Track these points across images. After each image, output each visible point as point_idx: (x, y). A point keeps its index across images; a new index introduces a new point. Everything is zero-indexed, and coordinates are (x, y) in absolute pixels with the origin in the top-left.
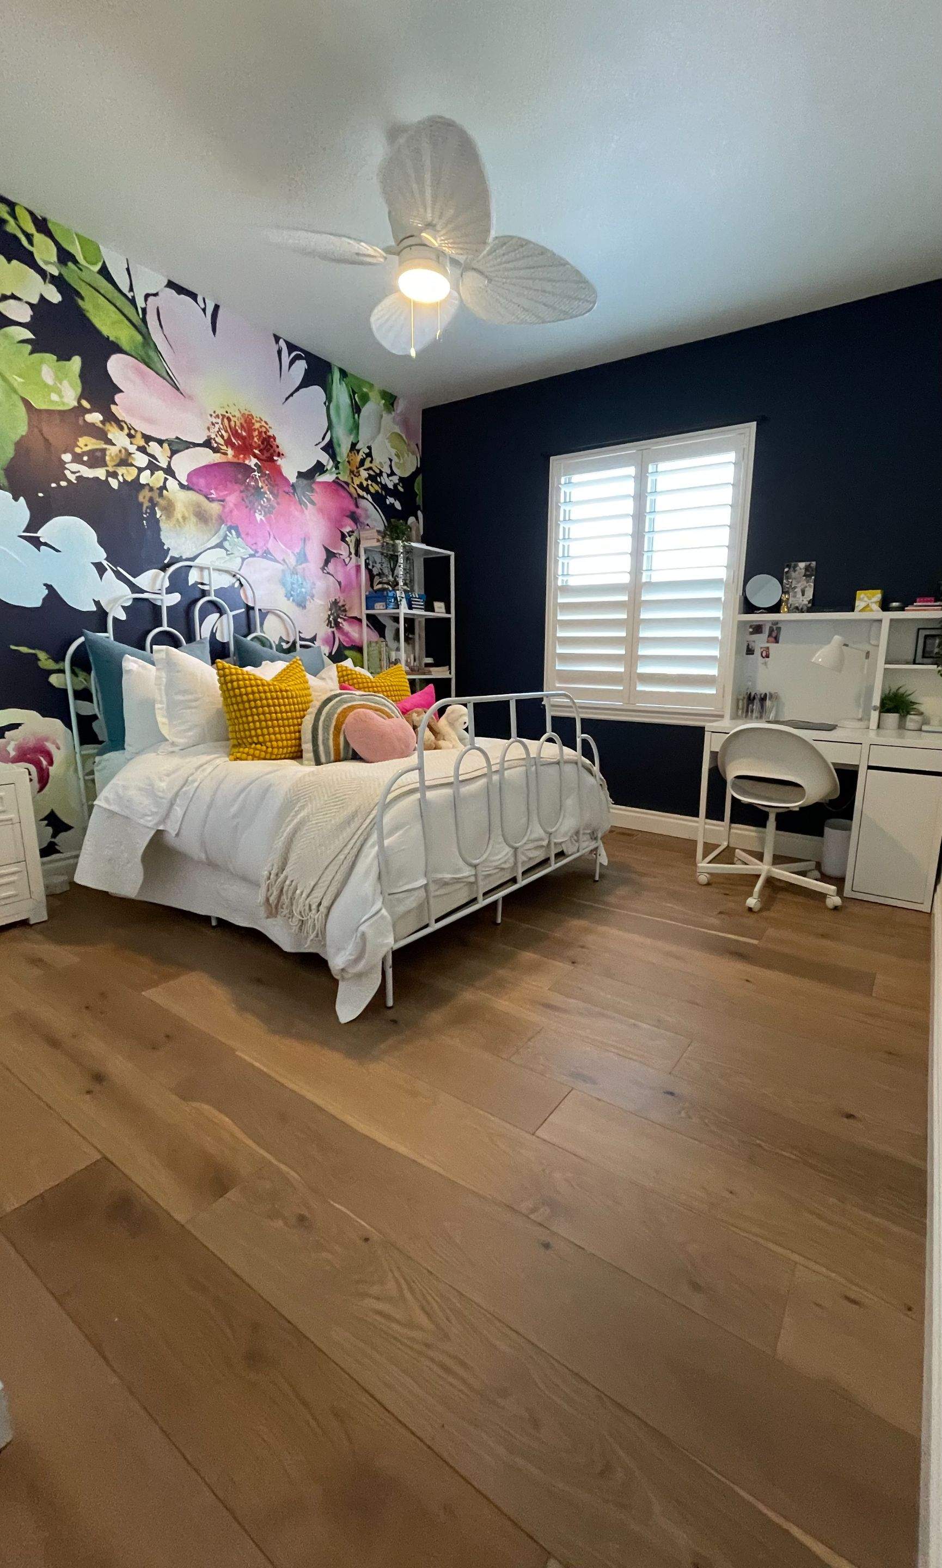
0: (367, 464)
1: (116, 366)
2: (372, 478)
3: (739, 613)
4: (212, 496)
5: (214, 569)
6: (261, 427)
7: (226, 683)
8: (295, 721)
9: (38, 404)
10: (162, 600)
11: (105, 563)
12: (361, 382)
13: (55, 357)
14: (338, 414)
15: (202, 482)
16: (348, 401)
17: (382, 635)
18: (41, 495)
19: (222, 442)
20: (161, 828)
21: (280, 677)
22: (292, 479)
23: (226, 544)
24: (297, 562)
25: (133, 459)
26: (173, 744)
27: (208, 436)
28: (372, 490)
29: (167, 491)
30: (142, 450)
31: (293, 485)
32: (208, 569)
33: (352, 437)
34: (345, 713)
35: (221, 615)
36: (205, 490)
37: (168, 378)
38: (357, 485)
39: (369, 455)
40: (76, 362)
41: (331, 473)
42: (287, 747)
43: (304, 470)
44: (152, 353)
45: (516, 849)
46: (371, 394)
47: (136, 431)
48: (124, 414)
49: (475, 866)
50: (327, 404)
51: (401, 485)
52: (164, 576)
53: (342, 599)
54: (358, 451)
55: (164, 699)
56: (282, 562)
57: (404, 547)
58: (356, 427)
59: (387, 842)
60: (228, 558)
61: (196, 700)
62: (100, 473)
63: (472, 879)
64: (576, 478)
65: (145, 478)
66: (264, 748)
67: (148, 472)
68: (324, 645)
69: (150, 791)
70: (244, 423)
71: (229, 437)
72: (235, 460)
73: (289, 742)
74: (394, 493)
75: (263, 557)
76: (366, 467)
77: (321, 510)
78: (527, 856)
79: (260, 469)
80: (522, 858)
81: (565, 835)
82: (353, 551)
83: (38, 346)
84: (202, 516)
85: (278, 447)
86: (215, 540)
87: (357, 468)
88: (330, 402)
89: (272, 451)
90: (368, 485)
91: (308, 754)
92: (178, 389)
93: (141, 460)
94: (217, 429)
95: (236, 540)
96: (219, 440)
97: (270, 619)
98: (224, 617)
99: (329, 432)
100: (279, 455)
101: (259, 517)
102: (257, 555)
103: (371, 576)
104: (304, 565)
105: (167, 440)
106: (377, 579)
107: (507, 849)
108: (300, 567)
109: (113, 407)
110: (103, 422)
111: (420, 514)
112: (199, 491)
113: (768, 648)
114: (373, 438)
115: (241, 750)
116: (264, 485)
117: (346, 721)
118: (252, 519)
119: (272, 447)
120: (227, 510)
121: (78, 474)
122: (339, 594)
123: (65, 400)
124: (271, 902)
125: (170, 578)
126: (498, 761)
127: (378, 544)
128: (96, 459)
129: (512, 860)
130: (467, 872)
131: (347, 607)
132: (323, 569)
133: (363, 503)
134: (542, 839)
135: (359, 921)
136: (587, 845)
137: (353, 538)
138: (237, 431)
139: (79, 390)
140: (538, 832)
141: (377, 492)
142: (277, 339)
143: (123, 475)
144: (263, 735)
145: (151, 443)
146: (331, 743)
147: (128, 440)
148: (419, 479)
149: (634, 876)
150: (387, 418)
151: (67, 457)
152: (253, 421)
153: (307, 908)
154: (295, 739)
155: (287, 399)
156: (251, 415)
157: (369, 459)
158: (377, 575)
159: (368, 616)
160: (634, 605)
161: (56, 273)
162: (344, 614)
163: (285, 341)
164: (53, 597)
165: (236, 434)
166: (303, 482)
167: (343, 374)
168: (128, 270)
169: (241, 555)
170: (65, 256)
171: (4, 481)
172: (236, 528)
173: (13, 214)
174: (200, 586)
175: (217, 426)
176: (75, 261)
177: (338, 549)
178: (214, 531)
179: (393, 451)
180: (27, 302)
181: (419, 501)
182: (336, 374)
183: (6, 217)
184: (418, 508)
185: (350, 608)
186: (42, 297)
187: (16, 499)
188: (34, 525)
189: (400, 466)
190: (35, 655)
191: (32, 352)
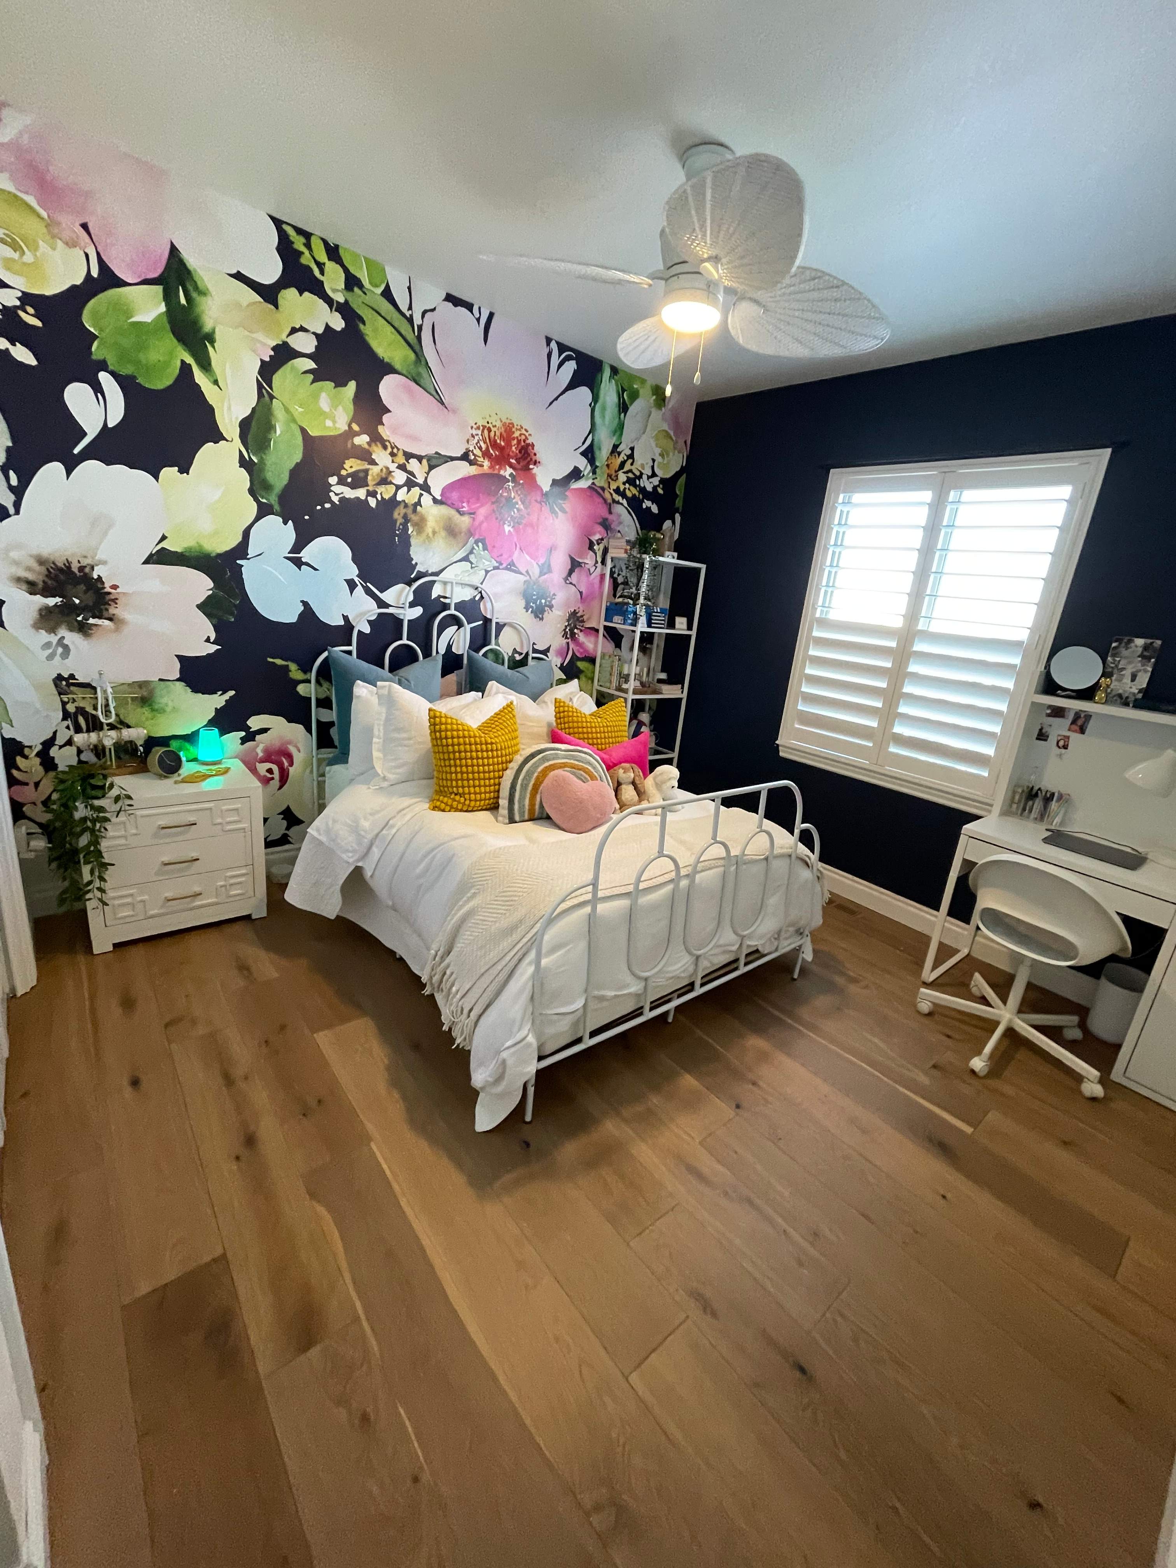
0: (627, 467)
1: (387, 387)
2: (631, 482)
3: (1036, 692)
4: (464, 509)
5: (457, 583)
6: (521, 435)
7: (435, 731)
8: (496, 775)
9: (313, 432)
10: (404, 614)
11: (357, 579)
12: (632, 378)
13: (333, 384)
14: (603, 417)
15: (455, 496)
16: (616, 400)
17: (618, 645)
18: (307, 517)
19: (480, 454)
20: (360, 864)
22: (546, 487)
23: (472, 558)
24: (541, 572)
25: (393, 477)
26: (384, 779)
27: (467, 449)
28: (629, 494)
29: (421, 506)
30: (402, 467)
31: (545, 495)
32: (452, 583)
33: (615, 438)
34: (545, 773)
35: (459, 629)
36: (457, 504)
37: (434, 393)
38: (614, 490)
39: (631, 456)
40: (352, 385)
41: (587, 479)
42: (485, 799)
43: (558, 478)
44: (423, 370)
45: (698, 958)
46: (641, 392)
47: (398, 449)
48: (388, 433)
49: (646, 979)
50: (593, 404)
51: (661, 487)
52: (409, 591)
53: (581, 609)
54: (619, 454)
55: (382, 734)
56: (525, 573)
57: (651, 562)
58: (620, 428)
59: (544, 962)
60: (472, 571)
61: (409, 739)
62: (361, 493)
64: (857, 497)
65: (401, 495)
66: (462, 800)
67: (405, 489)
68: (557, 656)
70: (503, 433)
71: (487, 448)
72: (490, 471)
73: (487, 795)
74: (652, 496)
75: (506, 569)
76: (626, 469)
77: (570, 518)
79: (514, 478)
80: (703, 964)
81: (761, 938)
82: (599, 560)
83: (318, 376)
84: (451, 531)
85: (535, 454)
86: (461, 554)
87: (616, 472)
88: (595, 404)
89: (529, 459)
90: (625, 489)
91: (503, 811)
92: (442, 403)
93: (400, 478)
94: (476, 441)
95: (482, 553)
96: (477, 452)
97: (506, 632)
98: (462, 630)
99: (591, 435)
100: (535, 463)
101: (507, 528)
102: (501, 567)
103: (615, 585)
104: (546, 576)
105: (426, 456)
106: (620, 591)
107: (687, 958)
108: (542, 578)
109: (380, 429)
110: (369, 444)
111: (678, 517)
112: (452, 506)
113: (1068, 737)
114: (638, 439)
115: (441, 798)
116: (516, 496)
117: (545, 783)
118: (500, 532)
119: (529, 455)
120: (477, 523)
121: (341, 496)
122: (580, 605)
123: (337, 425)
125: (414, 592)
127: (626, 555)
128: (358, 480)
129: (690, 964)
130: (634, 986)
131: (585, 618)
132: (566, 579)
133: (617, 509)
134: (732, 942)
135: (502, 1047)
137: (602, 546)
138: (495, 441)
139: (351, 413)
140: (728, 936)
141: (634, 495)
142: (549, 341)
143: (381, 494)
144: (463, 787)
145: (412, 461)
146: (527, 802)
147: (390, 458)
148: (682, 480)
149: (841, 980)
150: (656, 416)
151: (333, 480)
152: (514, 428)
154: (494, 793)
155: (551, 403)
156: (512, 424)
157: (630, 461)
158: (622, 583)
159: (606, 627)
160: (903, 654)
161: (342, 300)
162: (581, 624)
163: (558, 343)
164: (308, 613)
165: (494, 445)
166: (557, 490)
167: (614, 371)
168: (409, 288)
169: (485, 568)
170: (352, 282)
171: (277, 507)
172: (483, 541)
173: (308, 246)
174: (442, 599)
175: (477, 438)
176: (361, 286)
177: (584, 559)
178: (461, 545)
179: (658, 451)
180: (314, 333)
181: (679, 503)
182: (607, 372)
183: (302, 248)
184: (677, 511)
185: (588, 619)
186: (327, 327)
187: (285, 523)
188: (298, 547)
189: (663, 467)
190: (288, 666)
191: (313, 382)
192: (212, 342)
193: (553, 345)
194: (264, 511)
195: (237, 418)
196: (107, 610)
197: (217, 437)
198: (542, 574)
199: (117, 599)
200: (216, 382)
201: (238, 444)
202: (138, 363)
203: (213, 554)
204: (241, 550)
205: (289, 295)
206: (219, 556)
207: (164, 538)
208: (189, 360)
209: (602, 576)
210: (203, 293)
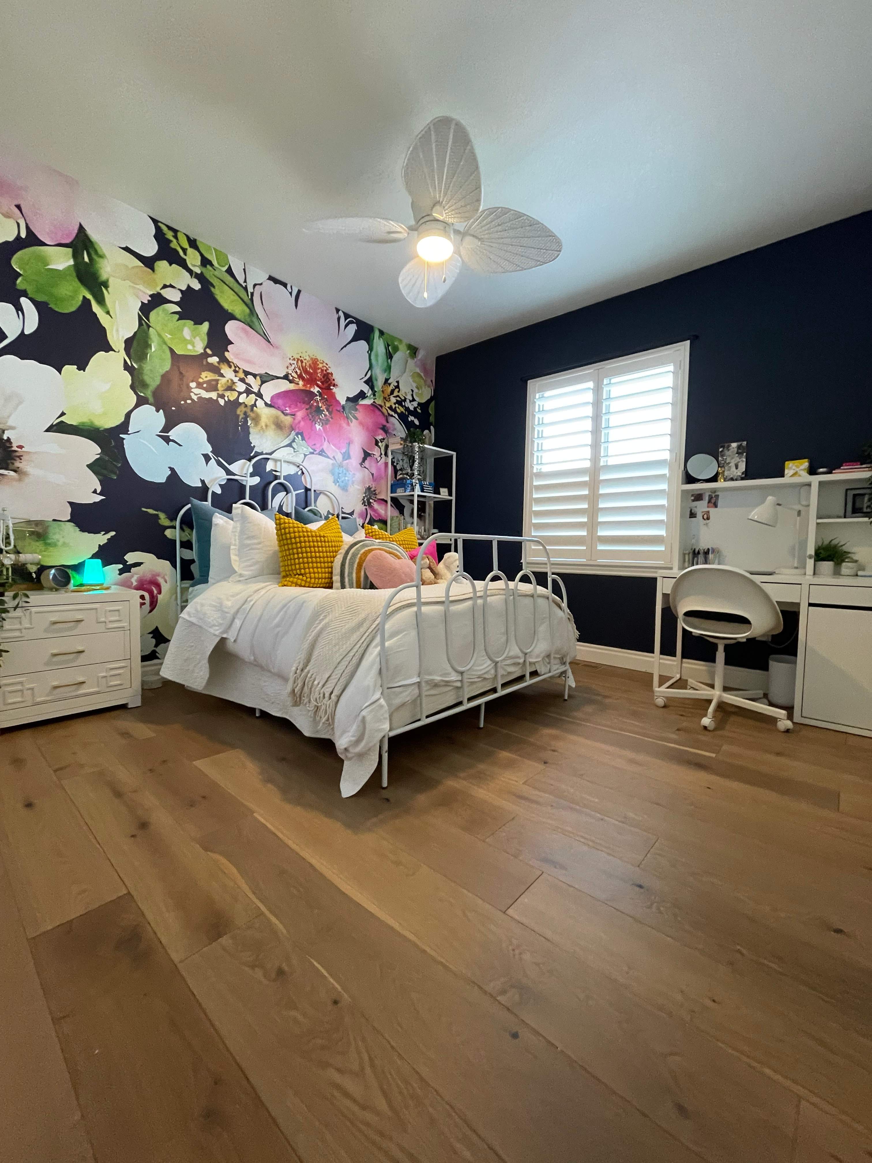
0: (396, 393)
1: (231, 328)
2: (399, 403)
3: (683, 484)
4: (287, 412)
5: (285, 461)
6: (323, 367)
7: (280, 529)
8: (329, 559)
9: (179, 352)
10: (247, 481)
11: (211, 454)
12: (394, 338)
13: (193, 323)
14: (377, 360)
15: (280, 402)
16: (384, 351)
17: (402, 512)
18: (173, 408)
19: (296, 376)
20: (225, 636)
21: (321, 529)
22: (343, 402)
23: (294, 445)
24: (343, 458)
25: (236, 386)
26: (241, 575)
27: (287, 372)
28: (399, 411)
29: (257, 408)
30: (242, 380)
31: (343, 407)
32: (280, 461)
33: (386, 374)
34: (366, 554)
35: (287, 494)
36: (283, 408)
37: (263, 335)
38: (388, 407)
39: (397, 387)
40: (206, 326)
41: (370, 399)
42: (322, 578)
43: (351, 396)
44: (255, 319)
45: (496, 663)
46: (400, 347)
47: (239, 368)
48: (232, 357)
49: (462, 673)
50: (369, 352)
51: (419, 408)
52: (250, 465)
53: (374, 486)
54: (390, 384)
55: (237, 543)
56: (332, 458)
57: (419, 447)
58: (389, 369)
59: (387, 644)
60: (294, 454)
61: (259, 543)
62: (213, 395)
63: (459, 684)
64: (547, 394)
65: (242, 399)
66: (305, 578)
67: (245, 395)
68: (359, 518)
69: (220, 608)
70: (311, 364)
71: (301, 373)
72: (304, 388)
73: (324, 575)
74: (414, 413)
75: (320, 455)
76: (395, 395)
77: (361, 423)
78: (505, 670)
79: (321, 395)
80: (501, 672)
81: (538, 656)
82: (383, 453)
83: (182, 316)
84: (279, 426)
85: (334, 380)
86: (287, 442)
87: (388, 396)
88: (371, 352)
89: (329, 383)
90: (396, 407)
91: (337, 584)
92: (269, 342)
93: (241, 387)
94: (293, 368)
95: (301, 442)
96: (294, 375)
97: (322, 498)
98: (290, 495)
99: (370, 371)
100: (334, 385)
101: (318, 427)
102: (315, 453)
103: (395, 471)
104: (347, 461)
105: (259, 374)
106: (399, 473)
107: (489, 662)
108: (345, 462)
109: (226, 354)
110: (218, 363)
111: (432, 427)
112: (278, 408)
113: (708, 513)
114: (401, 376)
115: (288, 579)
116: (323, 406)
117: (367, 559)
118: (312, 428)
119: (330, 380)
121: (199, 395)
122: (372, 483)
123: (196, 349)
124: (296, 692)
125: (254, 466)
126: (482, 589)
127: (402, 446)
128: (212, 386)
129: (493, 672)
130: (454, 677)
131: (377, 492)
132: (361, 464)
133: (391, 419)
134: (519, 657)
135: (361, 707)
136: (557, 669)
137: (384, 444)
138: (307, 369)
139: (206, 343)
140: (514, 650)
141: (402, 412)
142: (338, 311)
143: (228, 397)
144: (304, 569)
145: (249, 376)
146: (354, 575)
147: (233, 374)
148: (433, 404)
149: (599, 698)
150: (411, 362)
151: (193, 385)
152: (318, 363)
153: (322, 695)
154: (328, 573)
155: (342, 349)
156: (317, 359)
157: (397, 390)
158: (400, 469)
159: (392, 498)
160: (594, 484)
161: (199, 272)
162: (375, 496)
163: (343, 312)
164: (174, 475)
165: (306, 372)
166: (350, 404)
167: (382, 333)
168: (244, 270)
169: (304, 452)
170: (205, 262)
171: (151, 400)
172: (302, 434)
173: (176, 237)
174: (274, 472)
175: (293, 366)
176: (212, 265)
177: (372, 451)
178: (286, 436)
179: (414, 385)
180: (179, 289)
181: (432, 419)
182: (377, 334)
183: (172, 238)
184: (431, 424)
185: (379, 493)
186: (189, 286)
187: (158, 411)
188: (167, 428)
189: (420, 395)
190: (157, 515)
191: (179, 319)
192: (106, 287)
193: (341, 313)
194: (141, 402)
195: (123, 337)
196: (13, 464)
197: (108, 348)
198: (344, 459)
199: (22, 456)
200: (108, 313)
201: (123, 354)
202: (51, 295)
203: (102, 429)
204: (124, 427)
205: (162, 265)
206: (106, 430)
207: (63, 414)
208: (89, 296)
209: (386, 464)
210: (101, 257)
